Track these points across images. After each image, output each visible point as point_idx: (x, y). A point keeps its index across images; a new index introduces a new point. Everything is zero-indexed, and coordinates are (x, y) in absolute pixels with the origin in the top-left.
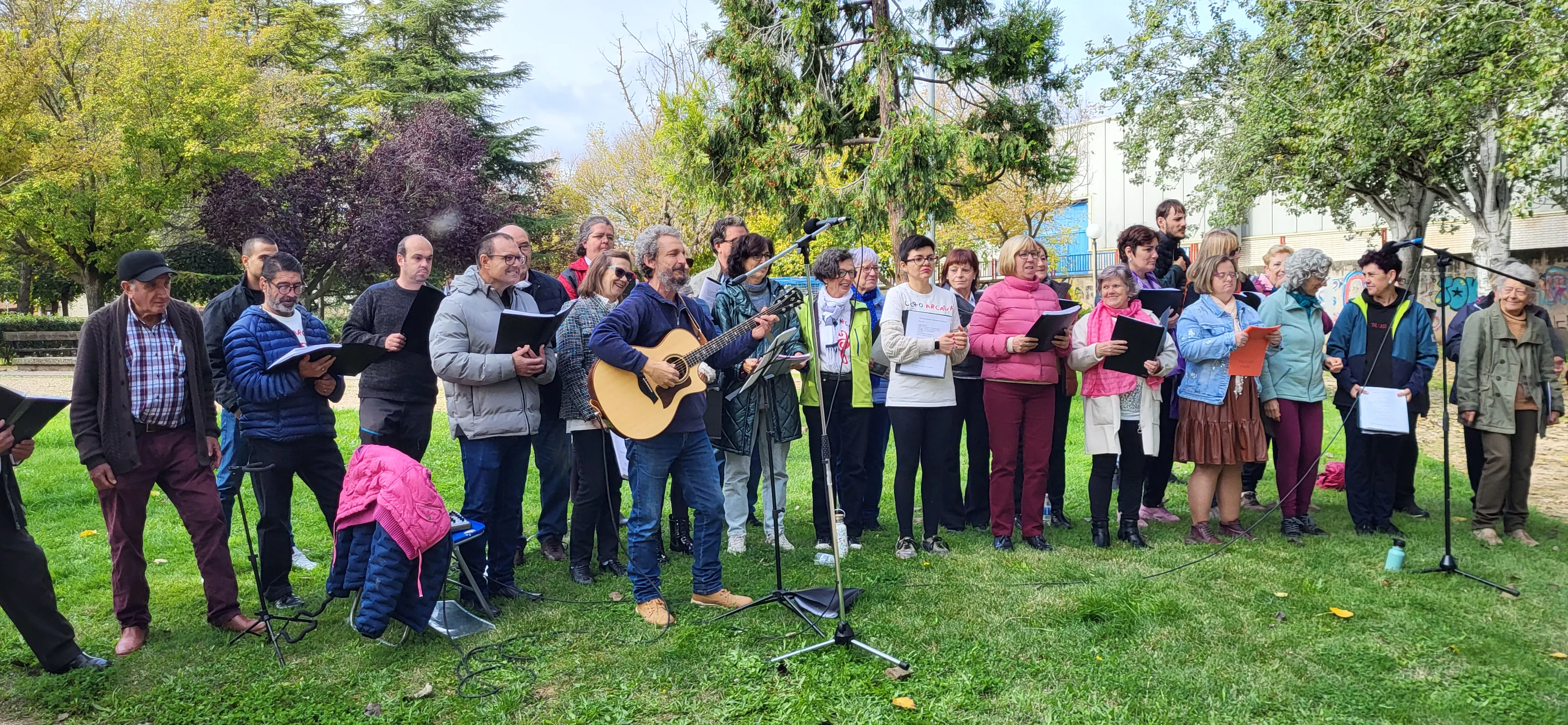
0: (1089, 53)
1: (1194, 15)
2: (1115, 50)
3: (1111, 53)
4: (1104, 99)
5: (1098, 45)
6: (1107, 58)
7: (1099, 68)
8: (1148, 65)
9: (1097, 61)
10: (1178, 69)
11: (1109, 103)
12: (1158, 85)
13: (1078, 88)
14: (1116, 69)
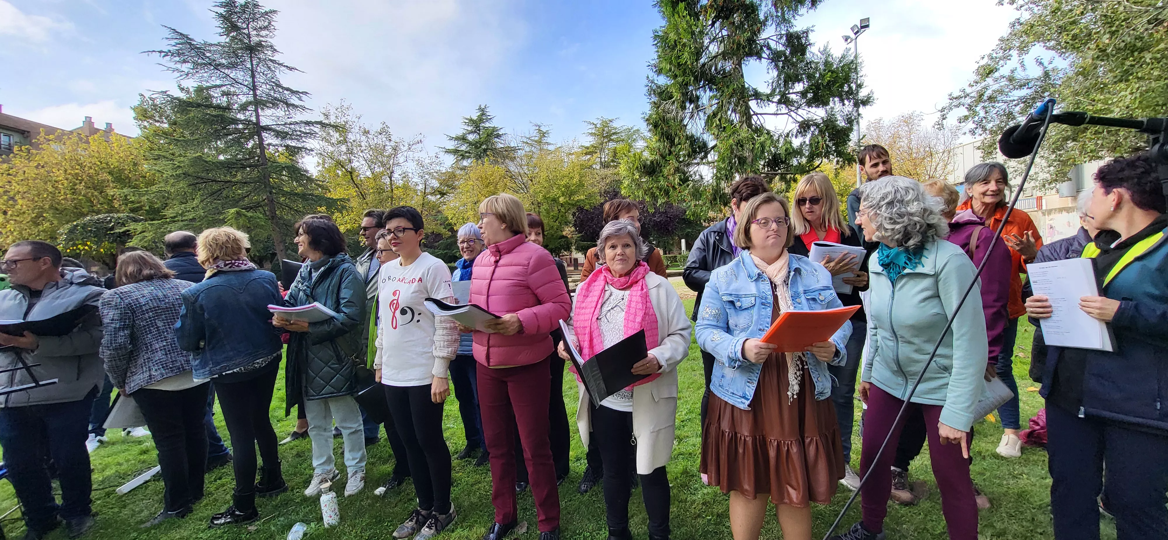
0: (950, 99)
1: (1023, 66)
2: (968, 95)
3: (965, 97)
4: (960, 122)
5: (956, 94)
6: (962, 100)
7: (957, 106)
8: (991, 99)
9: (956, 102)
10: (1012, 98)
11: (963, 124)
12: (997, 109)
13: (944, 119)
14: (969, 105)
